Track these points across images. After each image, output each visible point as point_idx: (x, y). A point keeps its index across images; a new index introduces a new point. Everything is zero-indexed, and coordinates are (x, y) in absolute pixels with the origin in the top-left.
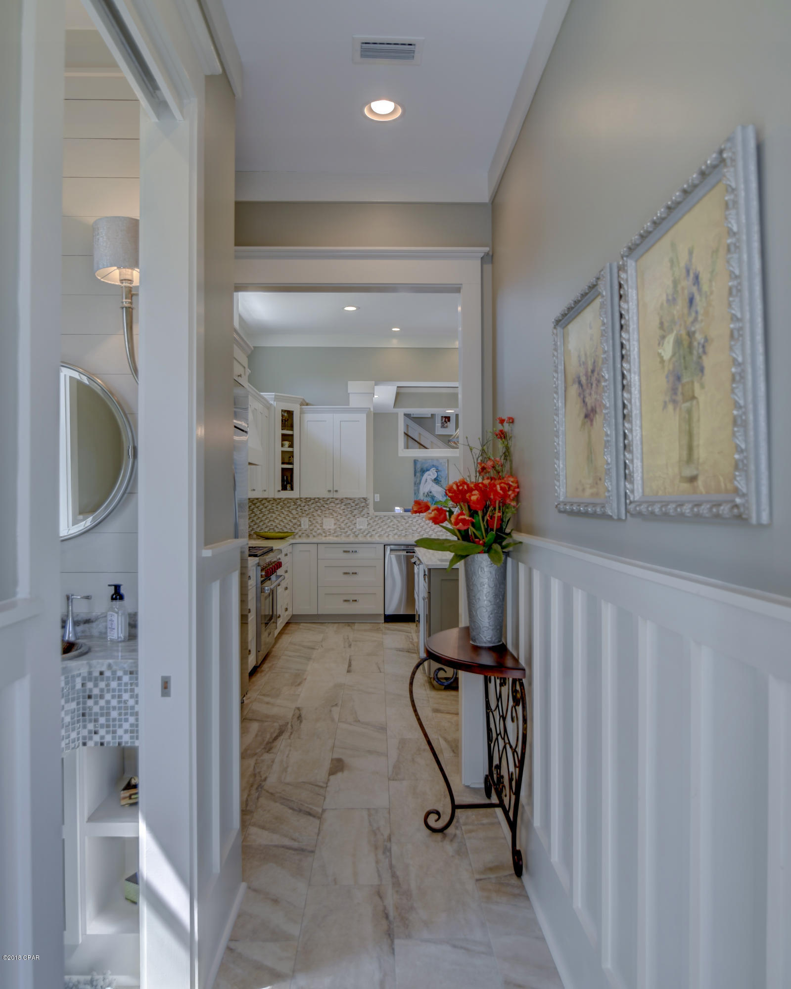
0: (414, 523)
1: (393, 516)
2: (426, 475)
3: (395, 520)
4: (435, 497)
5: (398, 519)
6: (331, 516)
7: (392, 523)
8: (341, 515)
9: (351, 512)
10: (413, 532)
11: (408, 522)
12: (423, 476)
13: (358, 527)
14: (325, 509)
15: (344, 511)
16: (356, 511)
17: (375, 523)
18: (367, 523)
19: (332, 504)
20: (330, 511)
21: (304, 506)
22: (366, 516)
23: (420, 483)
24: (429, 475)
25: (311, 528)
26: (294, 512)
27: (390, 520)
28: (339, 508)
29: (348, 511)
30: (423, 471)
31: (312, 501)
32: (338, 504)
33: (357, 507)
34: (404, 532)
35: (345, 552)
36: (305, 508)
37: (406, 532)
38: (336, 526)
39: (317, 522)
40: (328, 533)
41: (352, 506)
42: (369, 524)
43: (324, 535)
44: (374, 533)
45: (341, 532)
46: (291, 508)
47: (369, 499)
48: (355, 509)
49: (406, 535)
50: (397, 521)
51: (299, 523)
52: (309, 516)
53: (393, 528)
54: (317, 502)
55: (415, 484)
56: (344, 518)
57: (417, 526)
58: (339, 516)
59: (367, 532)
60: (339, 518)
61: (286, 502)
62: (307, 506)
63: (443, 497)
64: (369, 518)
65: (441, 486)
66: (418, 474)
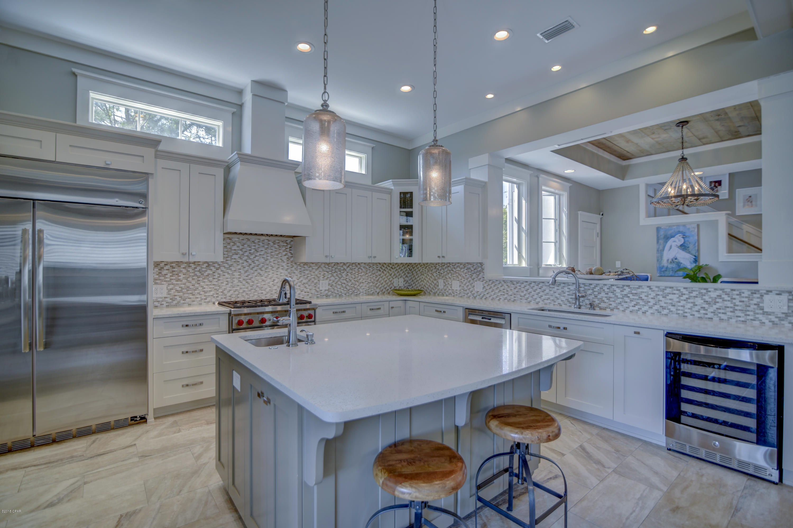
0: (523, 289)
1: (503, 281)
2: (670, 242)
3: (505, 285)
4: (681, 263)
5: (508, 284)
6: (458, 279)
7: (503, 288)
8: (464, 278)
9: (471, 276)
10: (521, 298)
11: (517, 287)
12: (667, 242)
13: (476, 290)
14: (453, 273)
15: (466, 274)
16: (475, 275)
17: (489, 287)
18: (482, 287)
19: (458, 269)
20: (457, 274)
21: (441, 270)
22: (481, 280)
23: (663, 250)
24: (674, 241)
25: (445, 288)
26: (435, 274)
27: (500, 285)
28: (463, 272)
29: (468, 275)
30: (667, 238)
31: (446, 265)
32: (462, 268)
33: (476, 271)
34: (512, 297)
35: (437, 311)
36: (441, 271)
37: (514, 297)
38: (460, 288)
39: (448, 283)
40: (456, 294)
41: (472, 271)
42: (484, 287)
43: (453, 295)
44: (488, 296)
45: (464, 293)
46: (433, 271)
47: (484, 264)
48: (474, 273)
49: (515, 300)
50: (507, 285)
51: (437, 284)
52: (443, 278)
53: (504, 292)
54: (448, 267)
55: (658, 251)
56: (466, 281)
57: (525, 292)
58: (463, 279)
59: (482, 295)
60: (462, 281)
61: (430, 267)
62: (442, 270)
63: (691, 263)
64: (485, 282)
65: (689, 252)
66: (661, 242)
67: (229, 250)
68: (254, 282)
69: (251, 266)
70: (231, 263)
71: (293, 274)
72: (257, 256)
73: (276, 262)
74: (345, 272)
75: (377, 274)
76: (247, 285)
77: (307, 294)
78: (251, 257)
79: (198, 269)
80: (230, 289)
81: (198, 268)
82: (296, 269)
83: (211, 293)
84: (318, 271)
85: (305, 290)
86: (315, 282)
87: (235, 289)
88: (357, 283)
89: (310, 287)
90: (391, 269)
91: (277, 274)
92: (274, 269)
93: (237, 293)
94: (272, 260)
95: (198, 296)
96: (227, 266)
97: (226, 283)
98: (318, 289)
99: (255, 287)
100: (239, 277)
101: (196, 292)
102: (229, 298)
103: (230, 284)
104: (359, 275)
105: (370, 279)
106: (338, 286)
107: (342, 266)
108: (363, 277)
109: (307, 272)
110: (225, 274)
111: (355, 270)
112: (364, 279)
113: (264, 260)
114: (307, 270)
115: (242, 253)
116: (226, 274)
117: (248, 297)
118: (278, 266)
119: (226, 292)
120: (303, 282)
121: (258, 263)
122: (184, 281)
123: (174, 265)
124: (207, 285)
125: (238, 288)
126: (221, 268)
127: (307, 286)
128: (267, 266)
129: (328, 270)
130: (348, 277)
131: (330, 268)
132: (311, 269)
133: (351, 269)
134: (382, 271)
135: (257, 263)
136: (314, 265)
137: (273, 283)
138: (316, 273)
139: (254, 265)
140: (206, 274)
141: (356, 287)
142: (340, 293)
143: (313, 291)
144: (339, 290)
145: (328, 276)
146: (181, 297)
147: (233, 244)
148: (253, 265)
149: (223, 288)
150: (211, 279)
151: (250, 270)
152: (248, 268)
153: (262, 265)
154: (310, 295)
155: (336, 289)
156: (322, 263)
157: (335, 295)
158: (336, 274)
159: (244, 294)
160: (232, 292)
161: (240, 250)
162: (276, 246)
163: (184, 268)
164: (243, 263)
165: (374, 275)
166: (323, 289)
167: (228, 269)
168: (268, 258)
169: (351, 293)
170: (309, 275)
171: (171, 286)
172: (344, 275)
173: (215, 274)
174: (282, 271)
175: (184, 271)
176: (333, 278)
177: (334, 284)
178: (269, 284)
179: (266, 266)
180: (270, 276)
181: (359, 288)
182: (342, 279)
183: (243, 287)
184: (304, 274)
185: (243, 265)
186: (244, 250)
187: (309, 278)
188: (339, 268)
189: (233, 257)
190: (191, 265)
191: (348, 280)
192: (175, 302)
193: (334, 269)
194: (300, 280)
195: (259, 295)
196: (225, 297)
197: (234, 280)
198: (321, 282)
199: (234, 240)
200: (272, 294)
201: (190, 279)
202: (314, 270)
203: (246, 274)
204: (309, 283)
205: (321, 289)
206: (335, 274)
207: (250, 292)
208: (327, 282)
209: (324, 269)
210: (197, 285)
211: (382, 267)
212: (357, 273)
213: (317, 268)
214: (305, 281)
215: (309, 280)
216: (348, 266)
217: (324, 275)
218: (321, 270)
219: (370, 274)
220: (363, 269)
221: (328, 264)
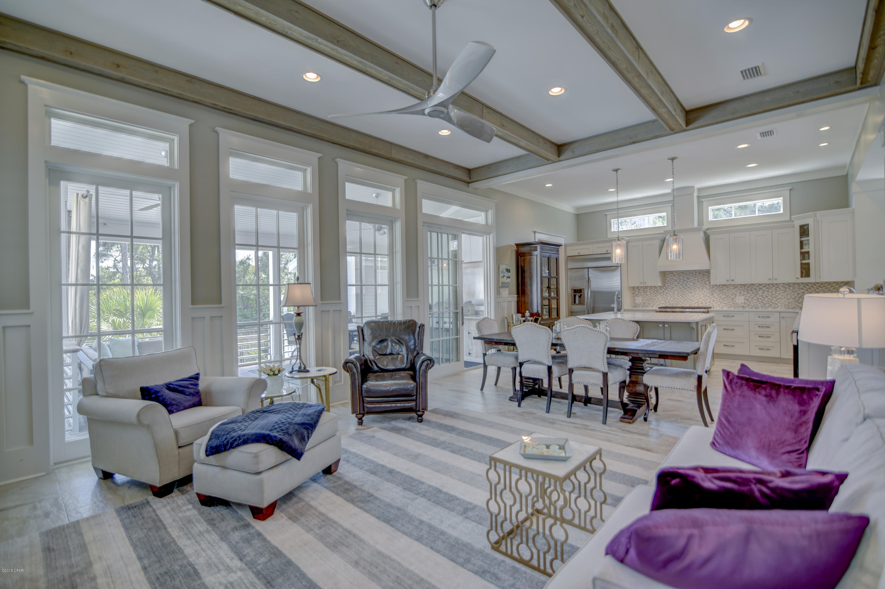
67: (672, 279)
68: (686, 296)
70: (673, 286)
71: (714, 292)
72: (688, 282)
74: (761, 291)
75: (799, 292)
76: (682, 298)
77: (725, 305)
78: (684, 283)
79: (655, 290)
82: (716, 289)
83: (663, 302)
84: (735, 290)
85: (724, 302)
86: (732, 297)
88: (774, 299)
89: (728, 301)
91: (702, 292)
92: (700, 289)
93: (676, 302)
94: (699, 284)
95: (656, 303)
96: (670, 287)
98: (735, 302)
99: (687, 299)
100: (677, 293)
102: (672, 305)
103: (672, 298)
104: (777, 292)
106: (754, 301)
107: (758, 286)
108: (782, 294)
109: (725, 291)
110: (669, 292)
111: (772, 289)
112: (782, 296)
113: (693, 284)
114: (725, 289)
115: (679, 281)
117: (683, 305)
118: (703, 287)
119: (670, 301)
120: (722, 297)
122: (649, 295)
125: (677, 300)
126: (667, 289)
127: (725, 300)
129: (744, 289)
130: (764, 294)
131: (746, 287)
132: (728, 288)
133: (767, 288)
134: (805, 289)
135: (688, 286)
136: (732, 286)
137: (699, 297)
138: (733, 291)
140: (660, 292)
141: (773, 301)
142: (756, 306)
143: (731, 304)
144: (755, 303)
145: (744, 294)
147: (673, 276)
148: (686, 287)
149: (669, 299)
150: (662, 294)
151: (684, 290)
152: (683, 288)
153: (692, 287)
154: (728, 306)
155: (751, 302)
156: (738, 285)
157: (751, 307)
159: (681, 303)
160: (674, 302)
162: (701, 275)
164: (680, 286)
165: (796, 293)
166: (740, 301)
167: (671, 289)
168: (696, 282)
169: (767, 306)
170: (726, 293)
171: (644, 298)
172: (760, 293)
174: (705, 290)
175: (649, 290)
176: (749, 295)
177: (750, 299)
179: (694, 287)
180: (697, 293)
181: (776, 302)
182: (758, 295)
184: (722, 292)
187: (727, 295)
188: (755, 287)
191: (764, 296)
192: (645, 305)
193: (749, 288)
194: (720, 295)
197: (675, 295)
198: (737, 297)
201: (652, 295)
202: (731, 289)
203: (682, 292)
205: (737, 302)
206: (751, 292)
208: (743, 297)
209: (740, 288)
212: (775, 291)
213: (733, 288)
214: (723, 297)
215: (727, 296)
216: (765, 286)
217: (740, 293)
218: (738, 289)
219: (790, 292)
220: (782, 288)
221: (744, 285)
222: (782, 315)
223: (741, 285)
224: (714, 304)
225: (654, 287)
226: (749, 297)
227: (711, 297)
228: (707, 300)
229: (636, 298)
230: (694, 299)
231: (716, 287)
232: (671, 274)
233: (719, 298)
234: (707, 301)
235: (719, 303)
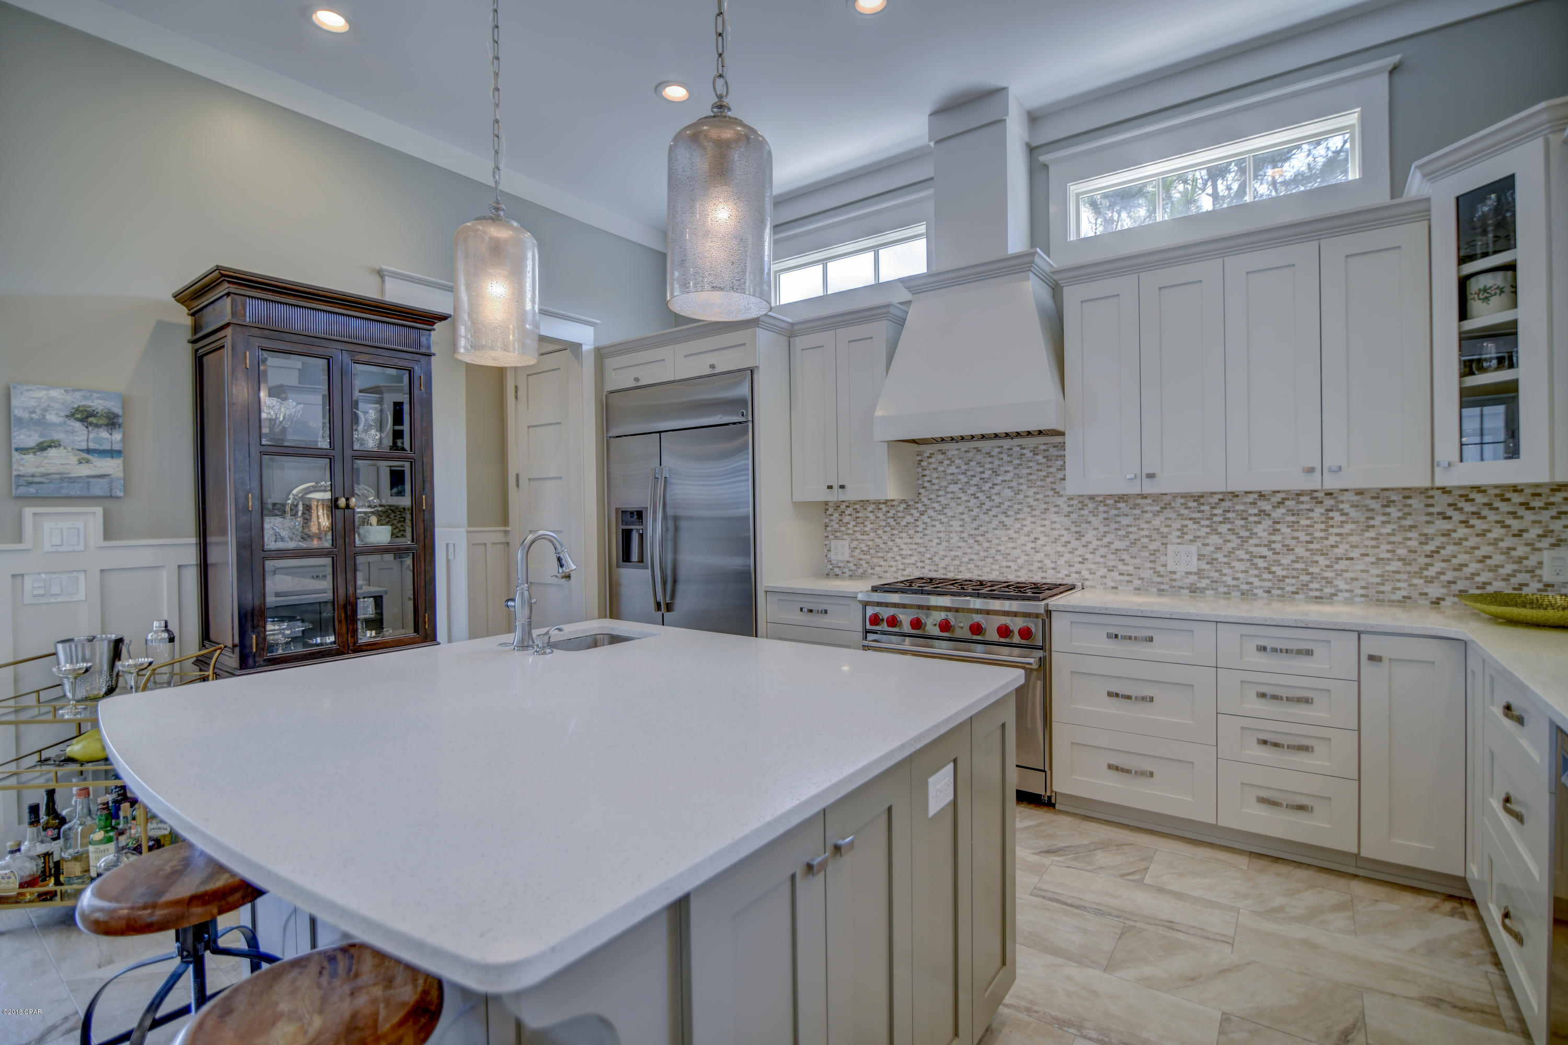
67: (942, 475)
68: (990, 541)
69: (985, 507)
70: (946, 502)
71: (1084, 526)
72: (996, 484)
73: (1040, 496)
74: (1267, 523)
75: (1430, 530)
76: (977, 548)
77: (1126, 578)
78: (984, 488)
79: (890, 515)
80: (944, 553)
81: (892, 512)
82: (1093, 513)
84: (1162, 517)
85: (1121, 567)
86: (1153, 546)
87: (953, 554)
88: (1319, 559)
89: (1137, 561)
90: (1521, 511)
91: (1044, 526)
92: (1037, 513)
93: (957, 562)
94: (1030, 492)
95: (892, 563)
96: (938, 508)
97: (938, 541)
98: (1161, 569)
99: (993, 551)
100: (961, 529)
101: (890, 555)
102: (943, 571)
103: (944, 544)
104: (1331, 530)
105: (1389, 547)
106: (1234, 564)
107: (1254, 503)
108: (1354, 539)
109: (1125, 521)
110: (934, 523)
111: (1311, 514)
112: (1355, 547)
113: (1012, 494)
114: (1127, 515)
115: (966, 480)
116: (937, 523)
117: (980, 573)
118: (1045, 506)
119: (936, 559)
120: (1113, 547)
121: (1000, 500)
122: (872, 535)
123: (857, 506)
124: (906, 544)
125: (959, 553)
126: (929, 511)
127: (1126, 556)
128: (1019, 506)
129: (1197, 516)
130: (1277, 538)
131: (1206, 508)
132: (1137, 512)
134: (1457, 516)
135: (997, 500)
136: (1149, 501)
137: (1033, 545)
138: (1157, 522)
139: (991, 504)
140: (903, 523)
141: (1314, 570)
142: (1245, 587)
143: (1147, 574)
144: (1241, 576)
145: (1198, 534)
146: (867, 563)
147: (948, 462)
148: (988, 504)
149: (933, 550)
150: (911, 532)
151: (982, 516)
152: (978, 510)
153: (1007, 504)
154: (1137, 582)
156: (1175, 496)
157: (1224, 590)
158: (1229, 526)
159: (971, 566)
160: (948, 560)
161: (963, 474)
162: (1040, 458)
163: (871, 512)
164: (969, 501)
165: (1413, 534)
166: (1181, 569)
167: (941, 512)
168: (1021, 487)
169: (1292, 589)
170: (1131, 529)
171: (855, 543)
172: (1261, 530)
173: (918, 523)
174: (1055, 517)
175: (872, 517)
176: (1214, 540)
177: (1219, 556)
178: (1024, 548)
179: (1017, 507)
180: (1026, 529)
181: (1329, 574)
182: (1251, 541)
183: (970, 551)
184: (1116, 526)
185: (969, 504)
186: (969, 473)
187: (1132, 537)
188: (1239, 507)
189: (948, 490)
190: (881, 506)
191: (1277, 546)
192: (860, 571)
193: (1218, 511)
194: (1106, 540)
195: (1003, 570)
196: (935, 568)
197: (951, 535)
198: (1171, 548)
199: (950, 454)
200: (1031, 571)
201: (880, 532)
202: (1149, 515)
203: (975, 525)
204: (1134, 550)
205: (1171, 567)
206: (1223, 528)
207: (982, 563)
208: (1193, 548)
209: (1184, 512)
210: (890, 543)
211: (1462, 504)
212: (1323, 526)
213: (1158, 508)
214: (1118, 544)
215: (1133, 543)
216: (1281, 503)
217: (1183, 531)
218: (1173, 515)
219: (1388, 529)
220: (1353, 513)
221: (1199, 498)
222: (1371, 645)
223: (1185, 496)
224: (1086, 574)
225: (886, 502)
226: (1218, 549)
227: (1074, 543)
228: (1060, 555)
229: (833, 543)
230: (1016, 553)
231: (1091, 505)
232: (940, 457)
233: (1103, 551)
234: (1061, 561)
235: (1102, 571)
